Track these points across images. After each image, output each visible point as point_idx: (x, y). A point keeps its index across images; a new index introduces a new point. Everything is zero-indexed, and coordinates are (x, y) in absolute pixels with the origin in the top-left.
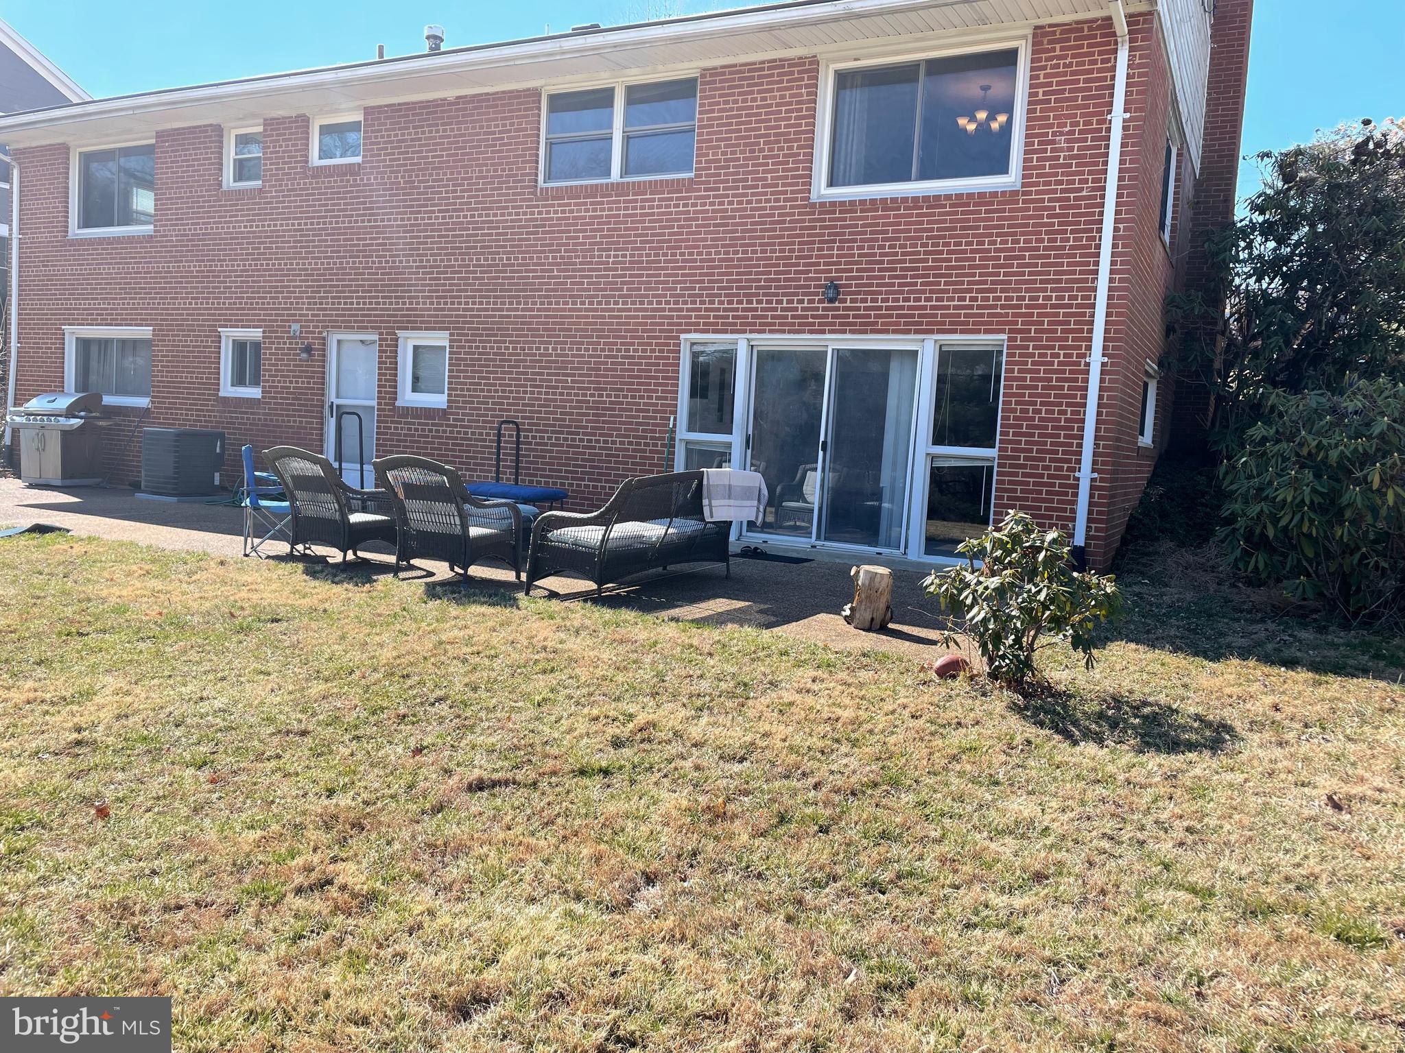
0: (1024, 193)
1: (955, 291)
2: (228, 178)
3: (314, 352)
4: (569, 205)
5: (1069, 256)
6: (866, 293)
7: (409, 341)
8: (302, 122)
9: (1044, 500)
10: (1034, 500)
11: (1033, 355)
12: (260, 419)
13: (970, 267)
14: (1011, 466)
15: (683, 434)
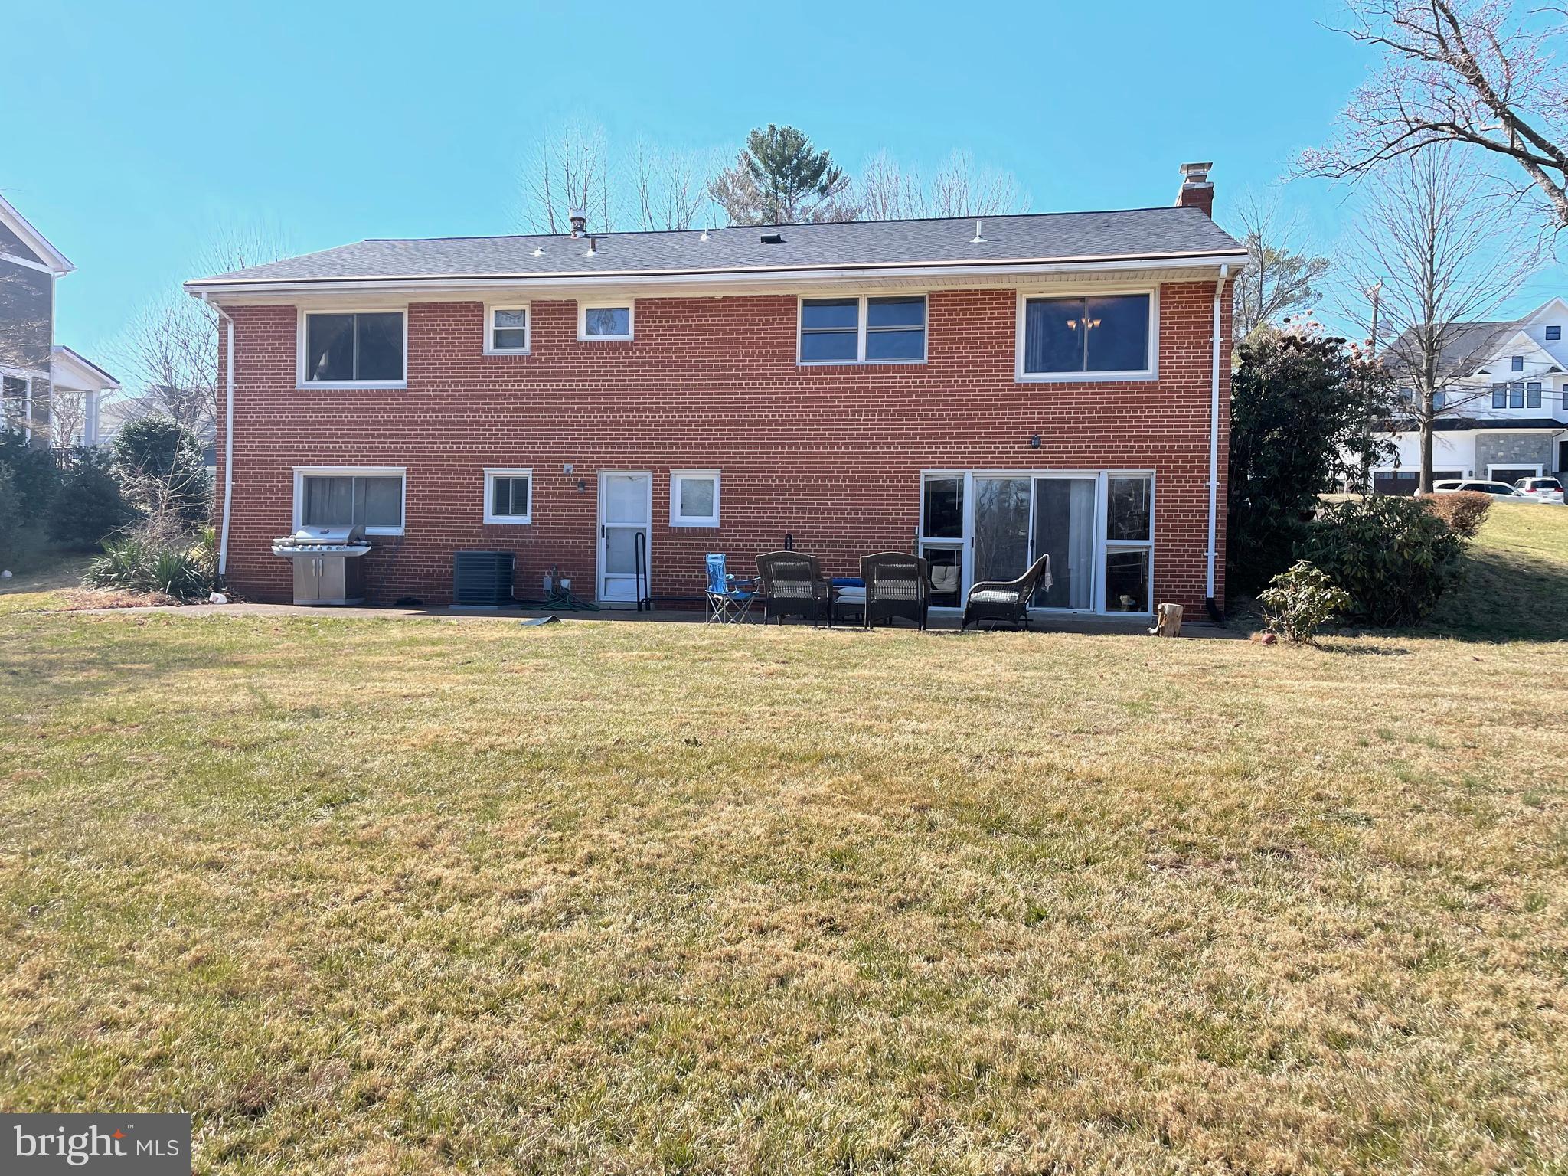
0: (1161, 383)
1: (1120, 442)
2: (489, 346)
3: (587, 487)
4: (826, 379)
5: (1192, 421)
6: (1059, 442)
7: (679, 478)
8: (571, 306)
9: (1185, 571)
10: (1179, 571)
11: (1173, 482)
12: (531, 542)
13: (1129, 427)
14: (1163, 551)
15: (922, 539)
